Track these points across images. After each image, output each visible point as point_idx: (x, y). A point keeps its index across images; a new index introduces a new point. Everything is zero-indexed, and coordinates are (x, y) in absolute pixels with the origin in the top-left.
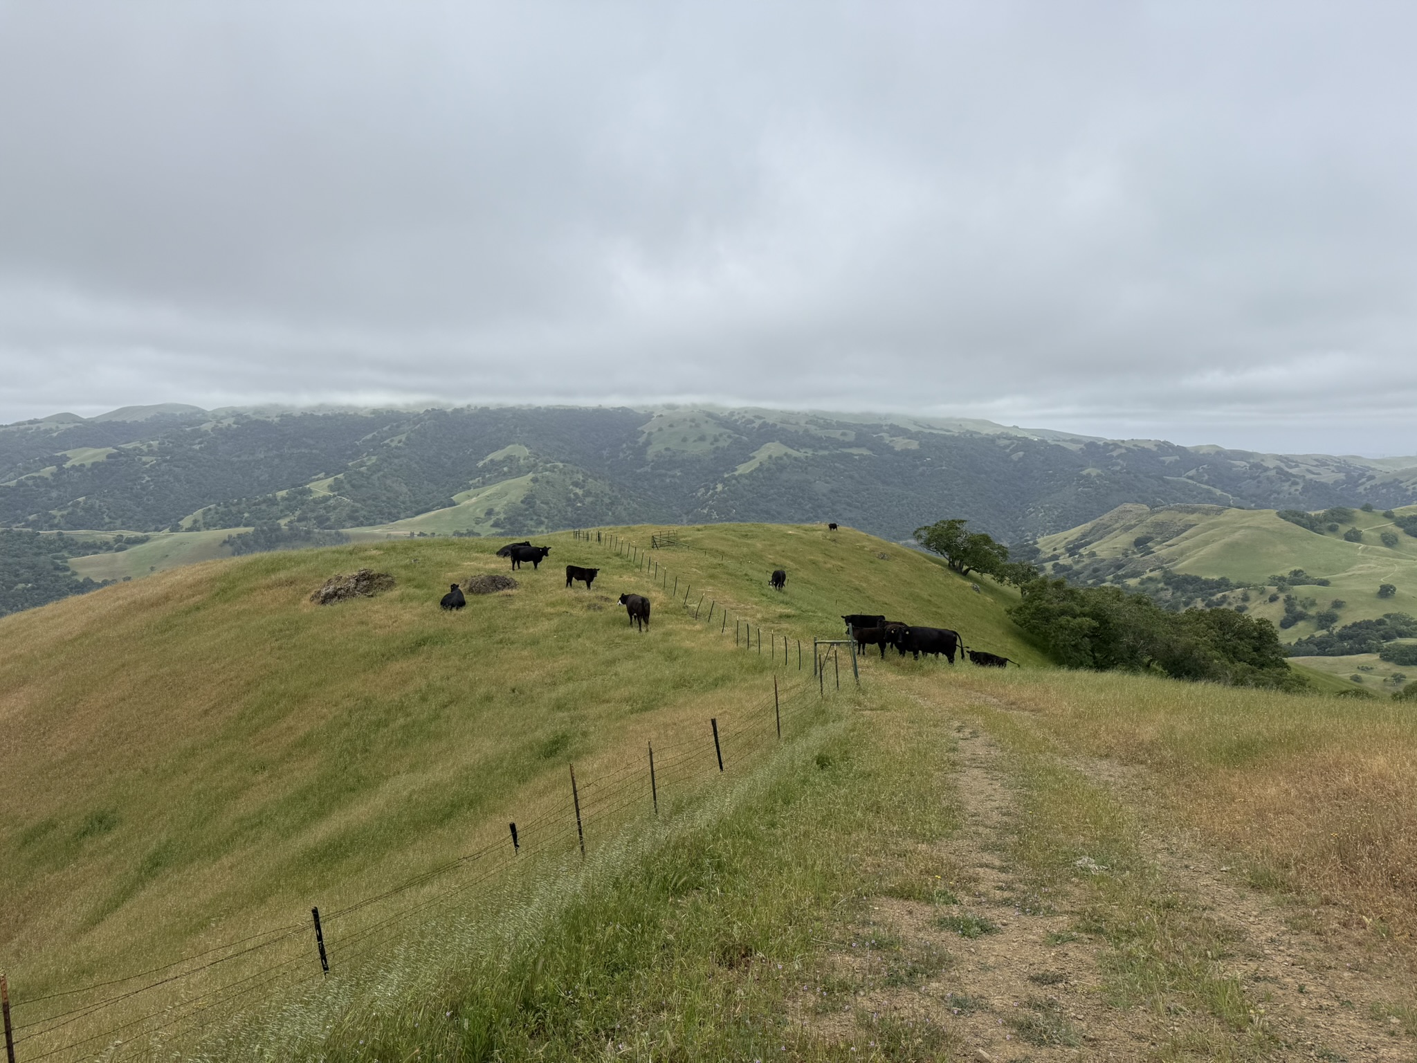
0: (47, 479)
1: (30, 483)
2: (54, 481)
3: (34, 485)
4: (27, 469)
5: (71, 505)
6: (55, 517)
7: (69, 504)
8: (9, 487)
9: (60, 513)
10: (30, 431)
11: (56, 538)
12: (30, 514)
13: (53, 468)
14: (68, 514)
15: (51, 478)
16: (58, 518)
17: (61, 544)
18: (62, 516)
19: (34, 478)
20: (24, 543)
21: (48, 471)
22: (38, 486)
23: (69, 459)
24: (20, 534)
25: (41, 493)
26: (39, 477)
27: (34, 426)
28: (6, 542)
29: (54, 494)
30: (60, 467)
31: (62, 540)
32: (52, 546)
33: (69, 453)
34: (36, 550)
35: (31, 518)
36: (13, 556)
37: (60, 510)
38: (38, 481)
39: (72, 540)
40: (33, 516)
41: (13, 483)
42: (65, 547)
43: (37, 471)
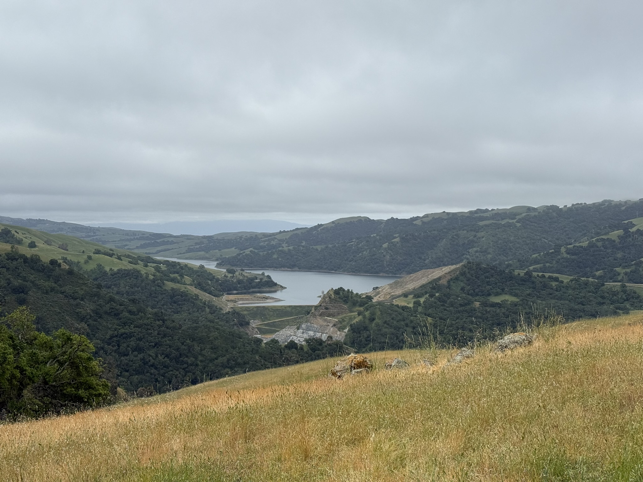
0: (614, 241)
1: (600, 244)
2: (620, 243)
3: (603, 246)
4: (598, 234)
5: (635, 264)
6: (619, 274)
7: (633, 263)
8: (582, 247)
9: (624, 271)
10: (603, 207)
11: (619, 289)
12: (597, 270)
13: (620, 232)
14: (631, 272)
15: (617, 240)
16: (622, 275)
17: (624, 297)
18: (626, 274)
19: (603, 239)
20: (589, 292)
21: (615, 234)
22: (606, 248)
23: (634, 225)
24: (586, 284)
25: (608, 254)
26: (608, 239)
27: (607, 204)
28: (574, 289)
29: (619, 255)
30: (626, 230)
31: (625, 292)
32: (615, 297)
33: (634, 221)
34: (600, 300)
35: (598, 273)
36: (579, 304)
37: (624, 268)
38: (607, 243)
39: (635, 293)
40: (599, 272)
41: (585, 244)
42: (627, 300)
43: (605, 234)
